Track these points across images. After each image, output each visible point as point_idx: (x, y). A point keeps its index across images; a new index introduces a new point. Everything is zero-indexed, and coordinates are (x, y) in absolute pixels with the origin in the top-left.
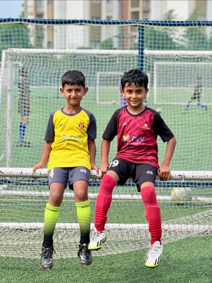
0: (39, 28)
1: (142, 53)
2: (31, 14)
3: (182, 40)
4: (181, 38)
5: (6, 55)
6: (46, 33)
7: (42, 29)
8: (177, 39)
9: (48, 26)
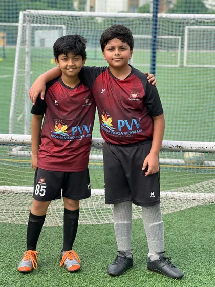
1: (156, 17)
5: (24, 17)
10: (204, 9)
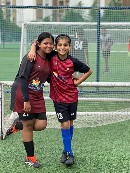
0: (8, 10)
2: (3, 2)
3: (88, 17)
4: (87, 16)
6: (12, 13)
7: (10, 11)
8: (85, 16)
9: (13, 9)
10: (82, 19)
